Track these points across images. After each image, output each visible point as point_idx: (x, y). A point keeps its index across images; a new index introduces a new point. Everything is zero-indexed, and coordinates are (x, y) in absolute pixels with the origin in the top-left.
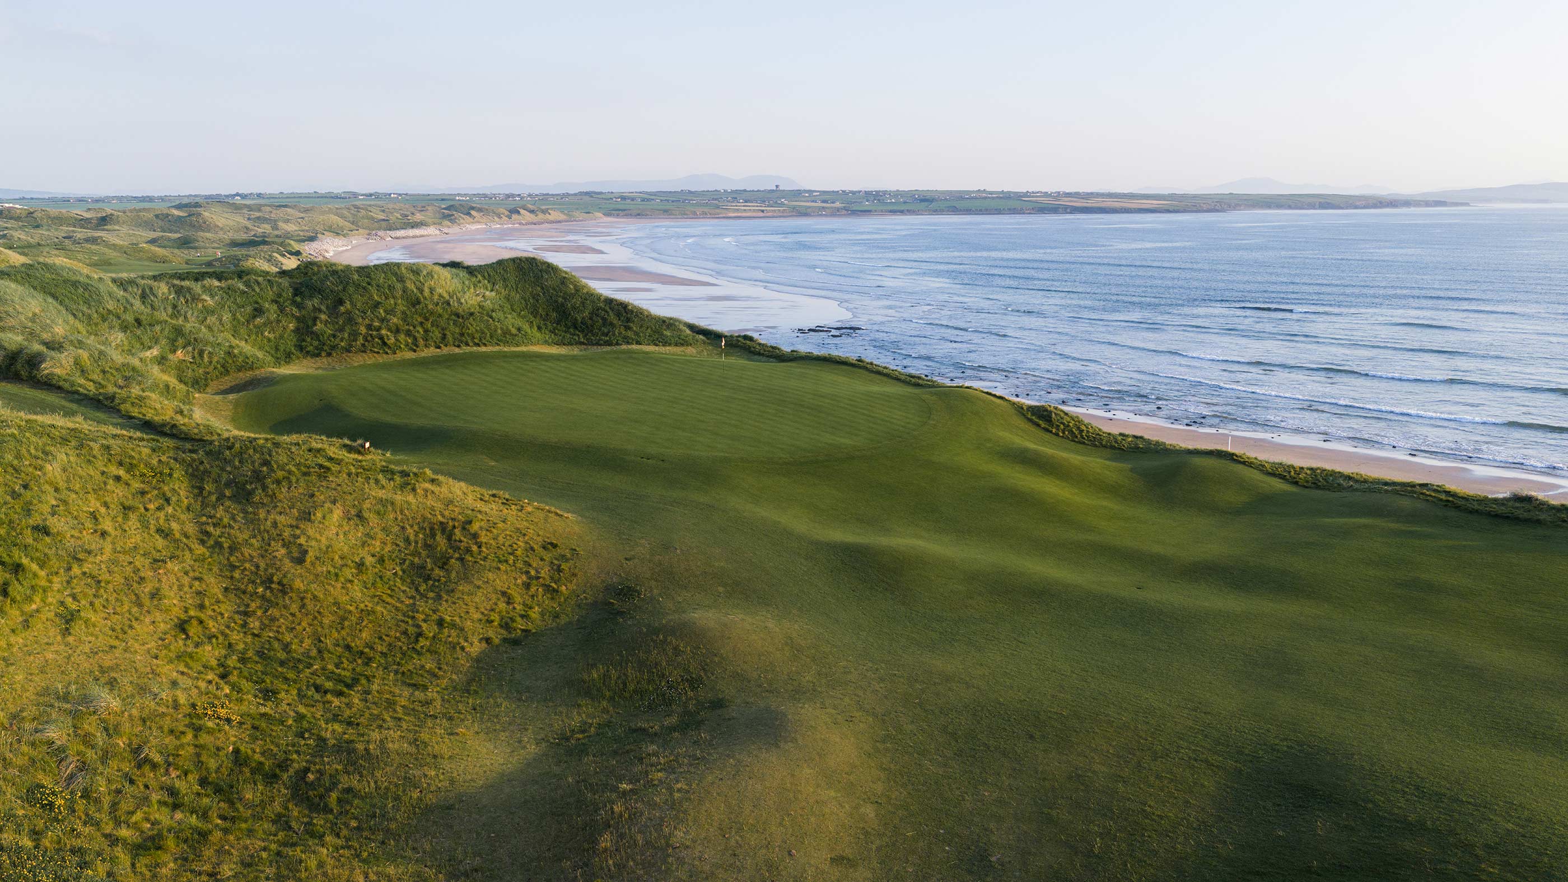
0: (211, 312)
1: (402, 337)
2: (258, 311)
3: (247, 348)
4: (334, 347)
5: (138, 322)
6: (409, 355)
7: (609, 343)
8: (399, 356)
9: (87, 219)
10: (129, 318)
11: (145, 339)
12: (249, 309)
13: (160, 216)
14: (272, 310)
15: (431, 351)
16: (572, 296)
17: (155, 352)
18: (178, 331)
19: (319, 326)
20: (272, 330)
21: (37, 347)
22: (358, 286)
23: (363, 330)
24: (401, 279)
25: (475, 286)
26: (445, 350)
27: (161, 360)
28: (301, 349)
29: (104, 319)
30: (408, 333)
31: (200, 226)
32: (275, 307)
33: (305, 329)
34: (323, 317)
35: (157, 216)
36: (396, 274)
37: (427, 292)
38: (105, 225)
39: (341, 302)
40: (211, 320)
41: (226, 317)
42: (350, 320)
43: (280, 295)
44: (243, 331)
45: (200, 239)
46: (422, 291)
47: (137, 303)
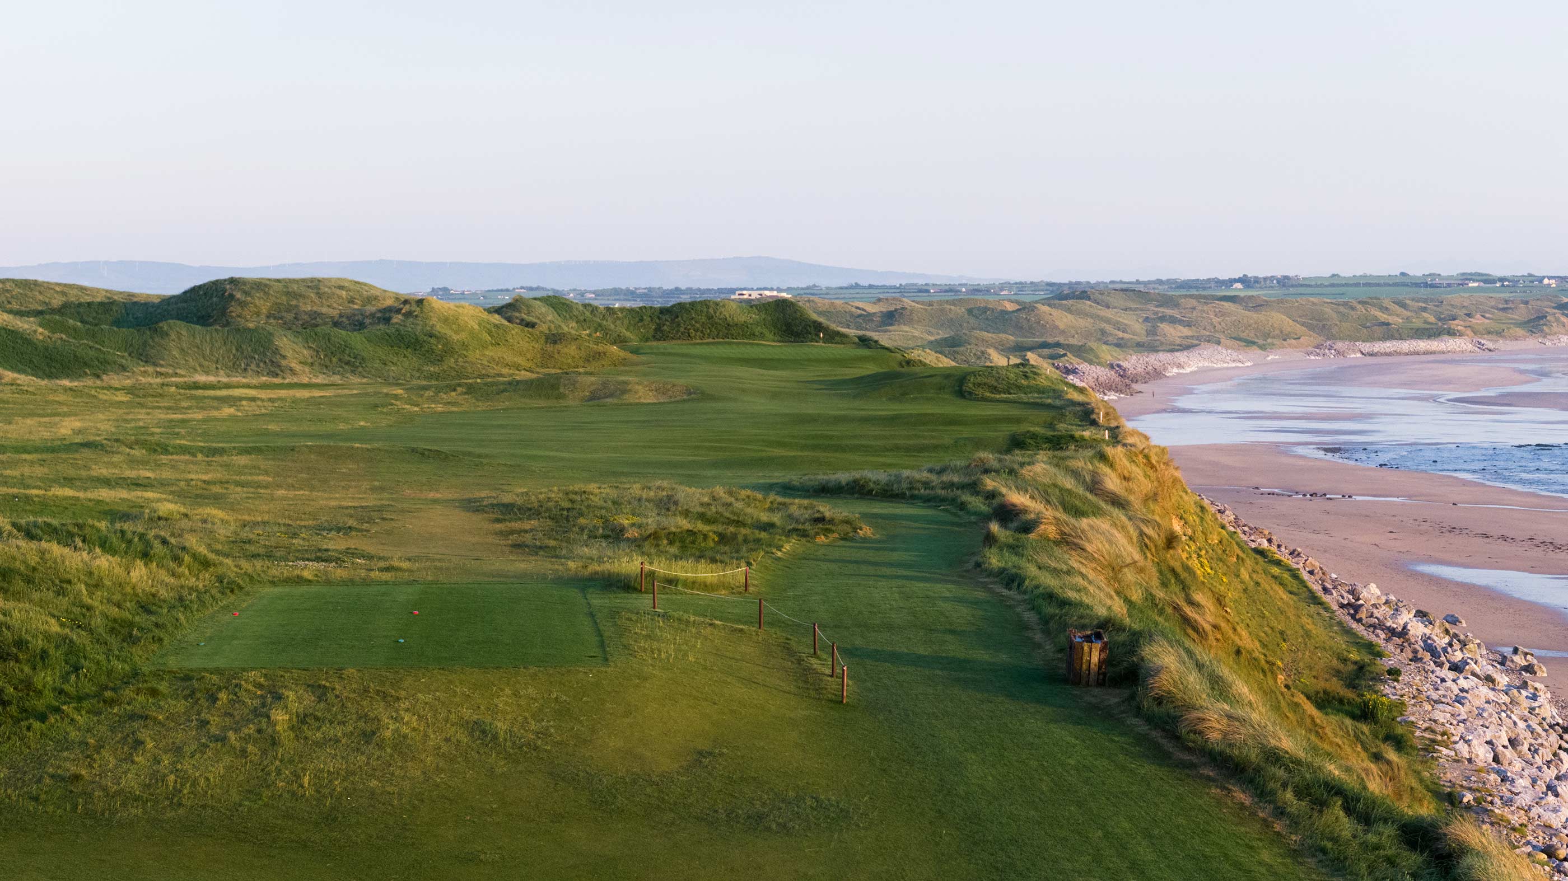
0: (618, 318)
1: (699, 333)
2: (641, 320)
3: (628, 334)
4: (667, 337)
5: (585, 320)
6: (701, 341)
7: (802, 342)
8: (694, 341)
9: (869, 314)
10: (582, 318)
11: (585, 327)
12: (637, 319)
13: (976, 312)
14: (647, 319)
15: (711, 340)
16: (796, 319)
17: (588, 332)
18: (600, 325)
19: (665, 327)
20: (645, 328)
21: (536, 321)
22: (687, 310)
23: (682, 329)
24: (708, 307)
25: (749, 313)
26: (717, 340)
27: (589, 335)
28: (654, 337)
29: (571, 318)
30: (702, 332)
31: (1031, 327)
32: (649, 319)
33: (659, 329)
34: (668, 323)
35: (970, 311)
36: (706, 305)
37: (718, 314)
38: (891, 325)
39: (677, 317)
40: (618, 322)
41: (626, 322)
42: (679, 325)
43: (653, 314)
44: (631, 328)
45: (973, 341)
46: (715, 313)
47: (588, 314)
